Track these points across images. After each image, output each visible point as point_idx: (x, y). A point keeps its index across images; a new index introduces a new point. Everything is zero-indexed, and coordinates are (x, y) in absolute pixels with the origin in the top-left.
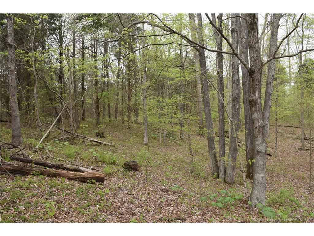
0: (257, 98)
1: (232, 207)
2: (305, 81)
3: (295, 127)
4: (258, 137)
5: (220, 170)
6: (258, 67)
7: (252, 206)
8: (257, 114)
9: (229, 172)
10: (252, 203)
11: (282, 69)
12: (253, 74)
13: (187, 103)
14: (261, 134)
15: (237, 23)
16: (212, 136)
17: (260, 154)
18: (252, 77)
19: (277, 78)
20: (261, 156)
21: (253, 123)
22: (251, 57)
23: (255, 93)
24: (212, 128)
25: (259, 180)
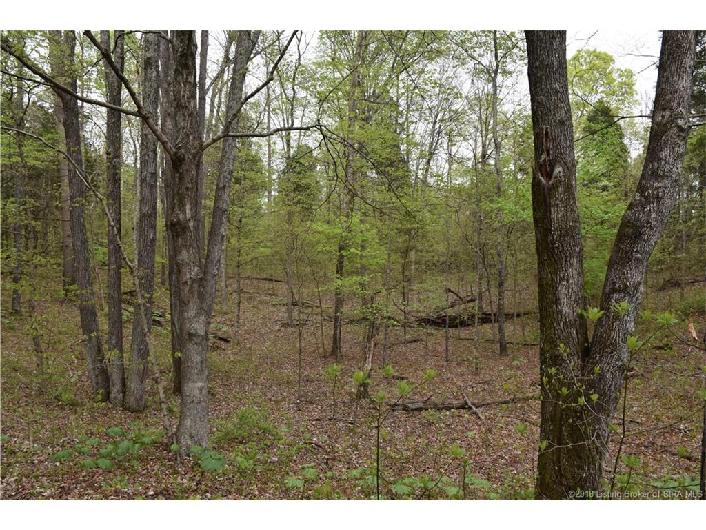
0: (188, 218)
1: (135, 463)
2: (295, 190)
3: (276, 281)
4: (189, 302)
5: (111, 383)
6: (192, 151)
7: (180, 454)
8: (188, 252)
9: (133, 384)
10: (181, 447)
11: (255, 161)
12: (181, 165)
13: (26, 221)
14: (195, 296)
15: (159, 46)
16: (89, 302)
17: (194, 340)
18: (178, 172)
19: (242, 179)
20: (196, 344)
21: (179, 271)
22: (179, 127)
23: (184, 206)
24: (91, 284)
25: (194, 396)
